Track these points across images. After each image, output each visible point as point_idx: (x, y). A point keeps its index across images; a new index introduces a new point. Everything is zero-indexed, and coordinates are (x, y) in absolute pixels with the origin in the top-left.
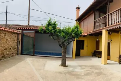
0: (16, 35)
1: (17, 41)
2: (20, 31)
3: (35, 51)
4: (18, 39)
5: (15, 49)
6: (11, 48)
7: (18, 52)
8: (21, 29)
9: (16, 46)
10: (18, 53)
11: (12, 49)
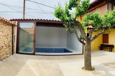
0: (11, 27)
1: (11, 36)
2: (15, 23)
3: (36, 47)
4: (13, 33)
5: (9, 46)
6: (4, 46)
7: (13, 50)
8: (16, 20)
9: (11, 43)
10: (13, 52)
11: (5, 48)
